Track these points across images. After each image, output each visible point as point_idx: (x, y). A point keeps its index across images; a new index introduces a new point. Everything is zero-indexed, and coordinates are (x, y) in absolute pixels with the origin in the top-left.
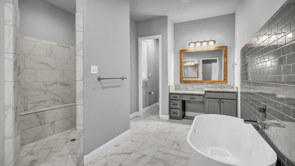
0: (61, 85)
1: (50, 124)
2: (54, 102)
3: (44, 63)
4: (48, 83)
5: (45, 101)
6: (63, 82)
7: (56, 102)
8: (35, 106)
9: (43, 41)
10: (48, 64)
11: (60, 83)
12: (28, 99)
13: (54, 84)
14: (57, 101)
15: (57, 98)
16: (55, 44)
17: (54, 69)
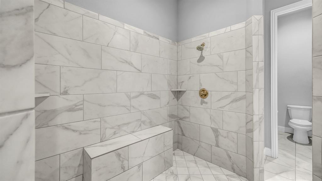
0: (149, 96)
1: (137, 167)
2: (140, 125)
3: (127, 62)
4: (133, 95)
5: (128, 123)
6: (151, 92)
7: (142, 124)
8: (115, 133)
9: (127, 26)
10: (132, 64)
11: (148, 94)
12: (105, 122)
13: (140, 95)
14: (144, 122)
15: (144, 118)
16: (141, 31)
17: (140, 71)
